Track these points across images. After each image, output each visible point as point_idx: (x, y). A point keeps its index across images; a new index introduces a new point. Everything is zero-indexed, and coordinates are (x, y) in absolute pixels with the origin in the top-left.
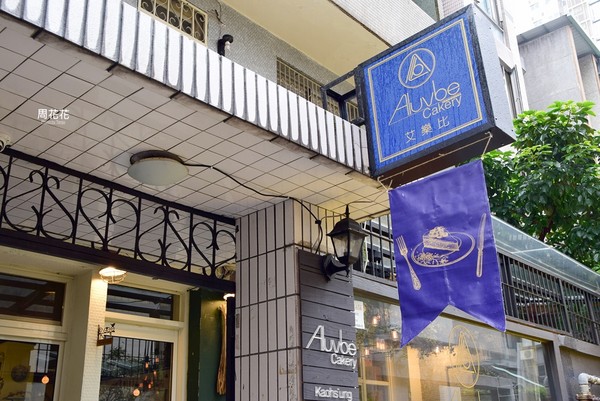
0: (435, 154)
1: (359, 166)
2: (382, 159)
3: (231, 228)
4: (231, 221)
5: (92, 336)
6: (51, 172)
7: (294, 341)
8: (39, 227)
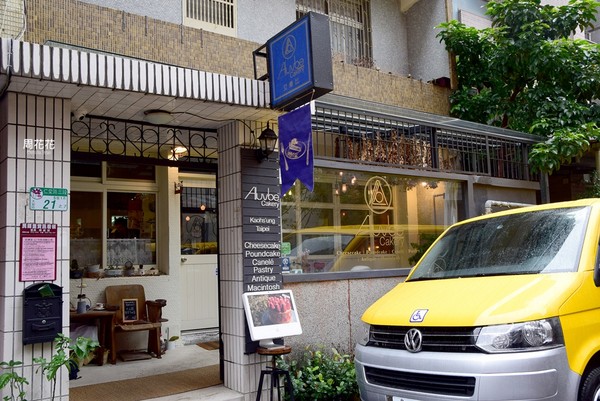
0: (294, 99)
1: (262, 104)
2: (275, 100)
3: (215, 134)
4: (214, 131)
5: (171, 188)
6: (110, 122)
7: (239, 196)
8: (108, 150)
